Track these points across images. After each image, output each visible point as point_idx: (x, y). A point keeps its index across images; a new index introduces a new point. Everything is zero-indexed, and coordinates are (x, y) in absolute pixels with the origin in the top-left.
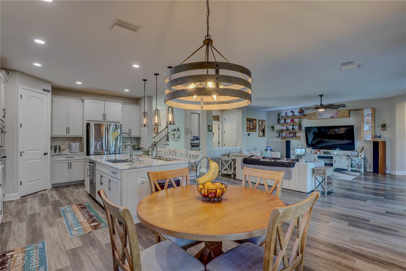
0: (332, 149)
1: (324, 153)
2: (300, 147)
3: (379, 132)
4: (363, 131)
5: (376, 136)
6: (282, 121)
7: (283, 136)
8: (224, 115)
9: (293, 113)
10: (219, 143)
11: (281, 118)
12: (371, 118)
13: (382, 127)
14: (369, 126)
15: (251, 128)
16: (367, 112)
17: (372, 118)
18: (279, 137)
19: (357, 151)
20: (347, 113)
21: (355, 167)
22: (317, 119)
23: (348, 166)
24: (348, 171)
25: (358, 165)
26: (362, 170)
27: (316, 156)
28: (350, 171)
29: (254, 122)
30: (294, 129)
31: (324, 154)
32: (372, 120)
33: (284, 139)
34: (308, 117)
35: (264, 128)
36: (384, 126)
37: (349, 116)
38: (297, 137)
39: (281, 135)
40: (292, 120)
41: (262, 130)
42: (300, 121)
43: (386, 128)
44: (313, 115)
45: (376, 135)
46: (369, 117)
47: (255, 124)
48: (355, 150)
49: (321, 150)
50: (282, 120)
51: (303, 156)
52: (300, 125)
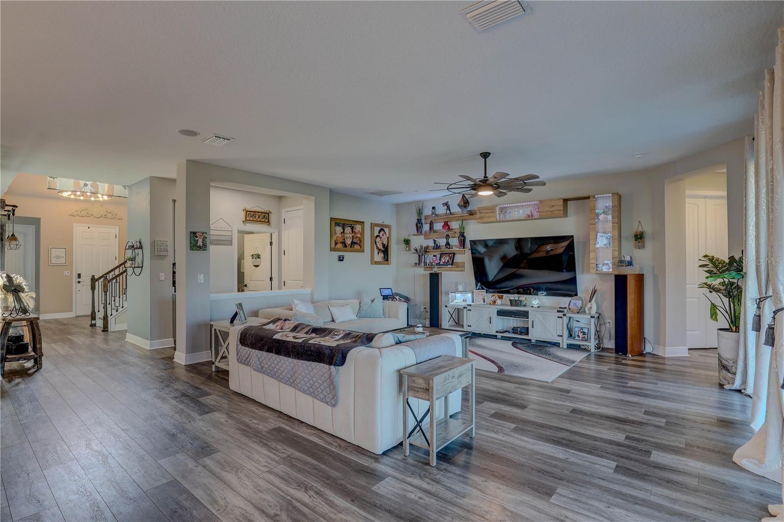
0: (530, 294)
1: (512, 303)
2: (460, 288)
3: (629, 250)
4: (596, 250)
5: (621, 263)
6: (426, 227)
7: (428, 261)
8: (283, 211)
9: (448, 208)
10: (271, 279)
11: (425, 219)
12: (611, 219)
13: (636, 240)
14: (607, 238)
15: (349, 242)
16: (604, 203)
17: (613, 218)
18: (419, 264)
19: (581, 299)
20: (560, 206)
21: (577, 338)
22: (497, 222)
23: (562, 336)
24: (561, 347)
25: (584, 333)
26: (592, 344)
27: (494, 310)
28: (565, 347)
29: (358, 228)
30: (449, 244)
31: (511, 305)
32: (613, 223)
33: (430, 269)
34: (478, 216)
35: (385, 243)
36: (639, 237)
37: (565, 214)
38: (457, 263)
39: (423, 261)
40: (446, 225)
41: (381, 247)
42: (462, 227)
43: (643, 243)
44: (488, 211)
45: (623, 259)
46: (606, 216)
47: (361, 234)
48: (577, 295)
49: (505, 296)
50: (427, 224)
51: (465, 310)
52: (463, 236)
